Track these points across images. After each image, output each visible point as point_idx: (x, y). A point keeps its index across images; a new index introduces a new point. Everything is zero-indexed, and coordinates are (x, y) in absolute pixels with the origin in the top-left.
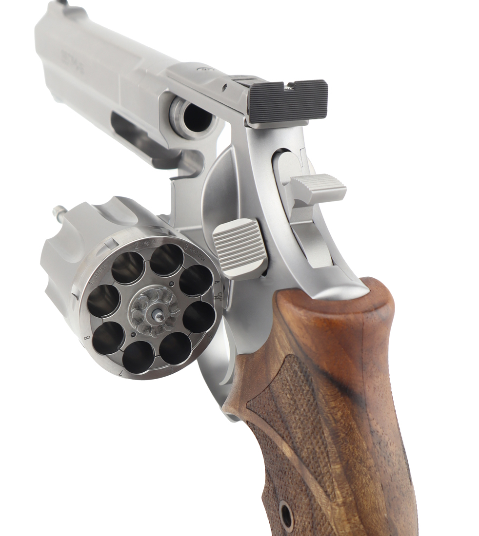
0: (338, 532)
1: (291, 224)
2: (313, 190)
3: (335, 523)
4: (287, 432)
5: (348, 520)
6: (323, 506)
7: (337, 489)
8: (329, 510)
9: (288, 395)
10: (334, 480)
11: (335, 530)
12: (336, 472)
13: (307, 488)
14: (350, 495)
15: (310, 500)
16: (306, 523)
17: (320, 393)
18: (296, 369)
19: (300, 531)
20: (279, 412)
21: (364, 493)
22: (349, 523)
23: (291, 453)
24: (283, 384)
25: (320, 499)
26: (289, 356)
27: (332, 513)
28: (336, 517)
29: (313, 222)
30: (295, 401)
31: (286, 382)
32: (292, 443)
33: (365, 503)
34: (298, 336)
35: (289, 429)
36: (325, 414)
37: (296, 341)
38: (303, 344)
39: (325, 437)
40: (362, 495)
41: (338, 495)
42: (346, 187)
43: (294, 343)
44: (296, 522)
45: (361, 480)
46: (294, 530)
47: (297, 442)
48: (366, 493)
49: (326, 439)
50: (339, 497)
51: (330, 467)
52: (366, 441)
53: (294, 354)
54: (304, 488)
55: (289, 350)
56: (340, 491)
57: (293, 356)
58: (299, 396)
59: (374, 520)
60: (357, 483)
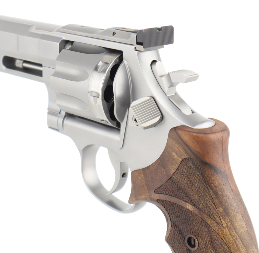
0: (226, 241)
1: (167, 96)
2: (187, 76)
3: (224, 237)
4: (188, 198)
5: (230, 234)
6: (217, 230)
7: (222, 220)
8: (220, 231)
9: (186, 180)
10: (220, 216)
11: (225, 241)
12: (220, 212)
13: (206, 223)
14: (229, 221)
15: (208, 229)
16: (207, 242)
17: (205, 174)
18: (190, 164)
19: (203, 247)
20: (181, 189)
21: (235, 220)
22: (231, 235)
23: (193, 208)
24: (181, 174)
25: (214, 227)
26: (185, 159)
27: (222, 232)
28: (224, 234)
29: (176, 94)
30: (191, 181)
31: (183, 173)
32: (193, 203)
33: (237, 225)
34: (192, 147)
35: (189, 196)
36: (209, 184)
37: (191, 150)
38: (195, 151)
39: (211, 195)
40: (235, 221)
41: (223, 222)
42: (198, 74)
43: (189, 151)
44: (200, 243)
45: (233, 213)
46: (199, 247)
47: (196, 202)
48: (236, 219)
49: (212, 196)
50: (224, 224)
51: (217, 210)
52: (231, 195)
53: (189, 157)
54: (204, 224)
55: (185, 156)
56: (224, 221)
57: (188, 159)
58: (194, 178)
59: (242, 232)
60: (231, 215)
